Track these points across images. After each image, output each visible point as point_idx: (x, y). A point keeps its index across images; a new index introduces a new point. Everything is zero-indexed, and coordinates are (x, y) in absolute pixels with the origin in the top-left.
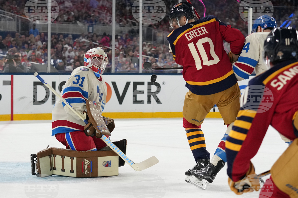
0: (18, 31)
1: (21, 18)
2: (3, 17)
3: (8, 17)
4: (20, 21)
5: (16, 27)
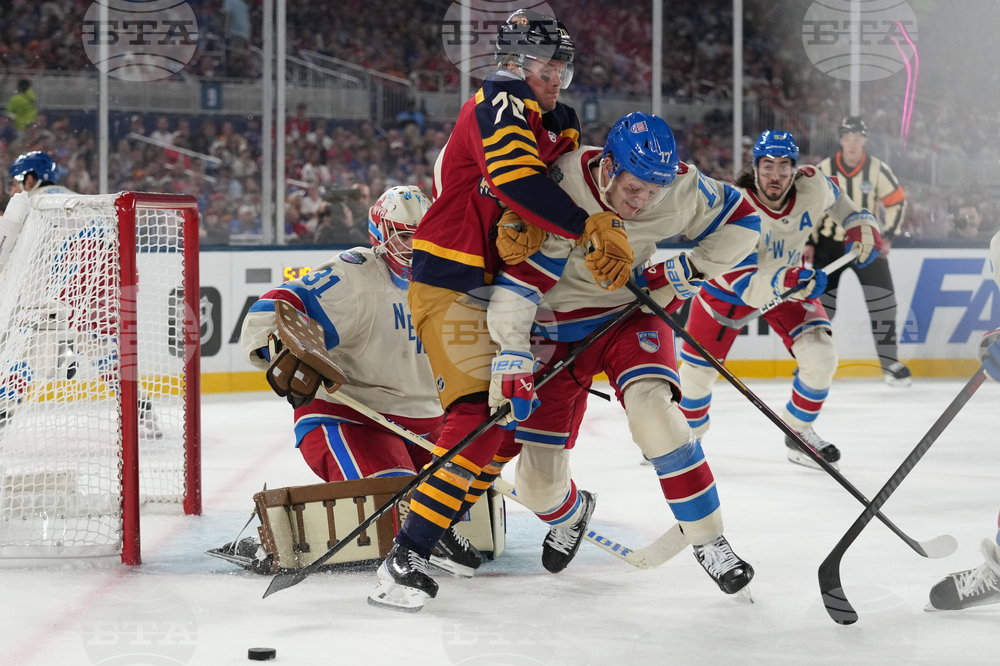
0: (374, 118)
1: (385, 80)
2: (331, 76)
3: (345, 77)
4: (380, 89)
5: (366, 108)
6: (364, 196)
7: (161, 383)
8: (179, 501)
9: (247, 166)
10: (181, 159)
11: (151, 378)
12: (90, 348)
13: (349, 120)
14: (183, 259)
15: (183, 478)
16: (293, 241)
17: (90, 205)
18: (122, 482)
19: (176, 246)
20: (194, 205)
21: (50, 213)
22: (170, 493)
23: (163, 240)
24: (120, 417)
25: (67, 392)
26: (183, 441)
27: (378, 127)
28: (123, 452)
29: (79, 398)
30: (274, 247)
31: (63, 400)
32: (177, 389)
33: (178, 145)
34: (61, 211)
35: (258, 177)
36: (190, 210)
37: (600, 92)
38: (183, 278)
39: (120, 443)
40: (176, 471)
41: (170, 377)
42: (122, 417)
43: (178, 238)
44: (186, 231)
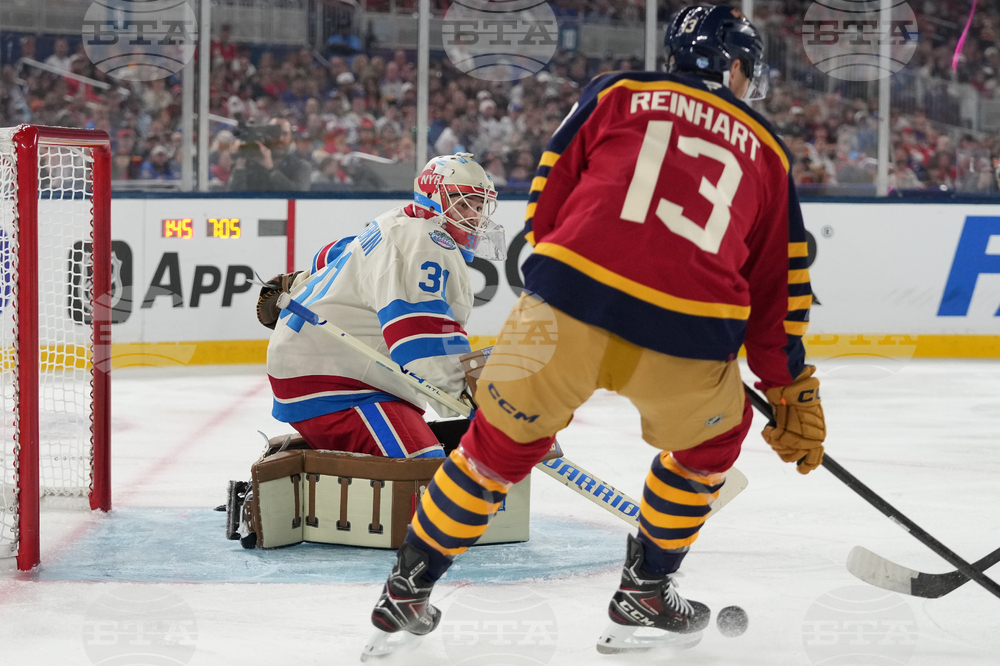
6: (285, 133)
7: (64, 353)
8: (85, 494)
9: (160, 98)
10: (82, 89)
11: (52, 348)
13: (282, 46)
14: (92, 206)
15: (89, 467)
16: (215, 187)
18: (19, 471)
19: (84, 191)
20: (105, 143)
22: (74, 485)
23: (67, 184)
24: (17, 392)
26: (90, 423)
27: (317, 54)
28: (20, 435)
30: (195, 194)
32: (83, 361)
33: (76, 71)
35: (176, 110)
36: (101, 148)
37: (581, 16)
38: (91, 229)
39: (17, 424)
40: (81, 458)
41: (76, 346)
42: (19, 394)
43: (85, 181)
44: (96, 173)
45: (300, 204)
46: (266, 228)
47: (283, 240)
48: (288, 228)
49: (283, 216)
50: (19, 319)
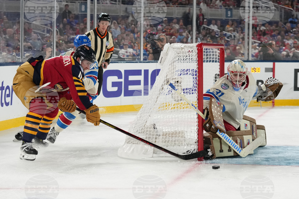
0: (281, 21)
1: (285, 8)
4: (283, 11)
5: (279, 17)
6: (273, 45)
9: (240, 35)
12: (190, 92)
14: (219, 64)
17: (189, 47)
18: (198, 134)
19: (217, 60)
20: (223, 47)
21: (176, 49)
23: (213, 58)
25: (180, 106)
27: (282, 23)
29: (186, 108)
30: (248, 61)
31: (178, 109)
34: (180, 49)
35: (243, 39)
36: (222, 49)
38: (219, 70)
39: (198, 122)
43: (218, 57)
44: (220, 55)
45: (276, 64)
46: (267, 70)
47: (272, 73)
48: (273, 70)
49: (272, 67)
50: (198, 94)
